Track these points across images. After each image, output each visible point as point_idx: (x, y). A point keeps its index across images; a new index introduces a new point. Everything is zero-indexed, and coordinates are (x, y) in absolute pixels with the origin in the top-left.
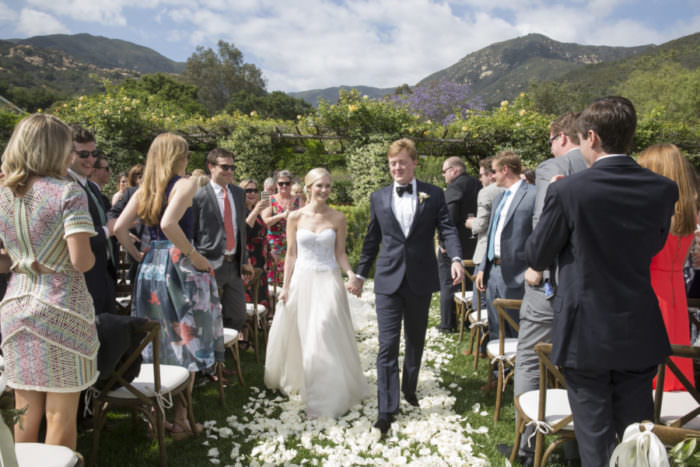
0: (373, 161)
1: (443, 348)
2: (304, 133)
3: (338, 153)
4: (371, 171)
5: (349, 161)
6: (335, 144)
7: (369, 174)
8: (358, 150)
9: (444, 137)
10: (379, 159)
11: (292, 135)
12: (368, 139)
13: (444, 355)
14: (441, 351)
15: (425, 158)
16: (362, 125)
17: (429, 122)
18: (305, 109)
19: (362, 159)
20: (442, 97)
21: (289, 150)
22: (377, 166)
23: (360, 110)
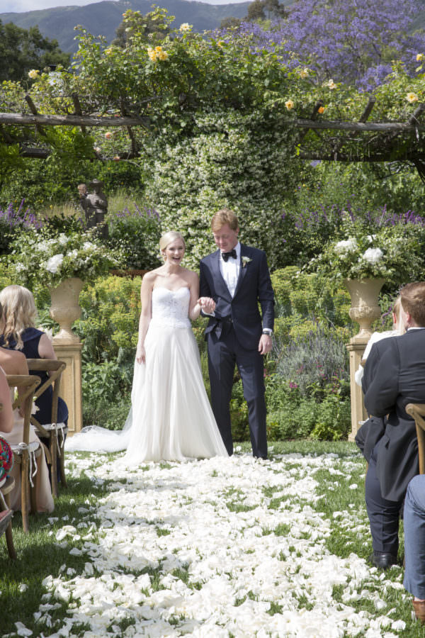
0: (204, 176)
1: (380, 605)
2: (45, 112)
3: (124, 156)
4: (201, 197)
5: (150, 176)
6: (116, 136)
7: (195, 205)
8: (170, 151)
9: (364, 118)
10: (218, 170)
11: (18, 116)
12: (192, 124)
13: (385, 621)
14: (378, 613)
15: (319, 165)
16: (178, 93)
17: (331, 84)
18: (42, 53)
19: (181, 171)
20: (355, 24)
21: (12, 150)
22: (214, 187)
23: (173, 59)
